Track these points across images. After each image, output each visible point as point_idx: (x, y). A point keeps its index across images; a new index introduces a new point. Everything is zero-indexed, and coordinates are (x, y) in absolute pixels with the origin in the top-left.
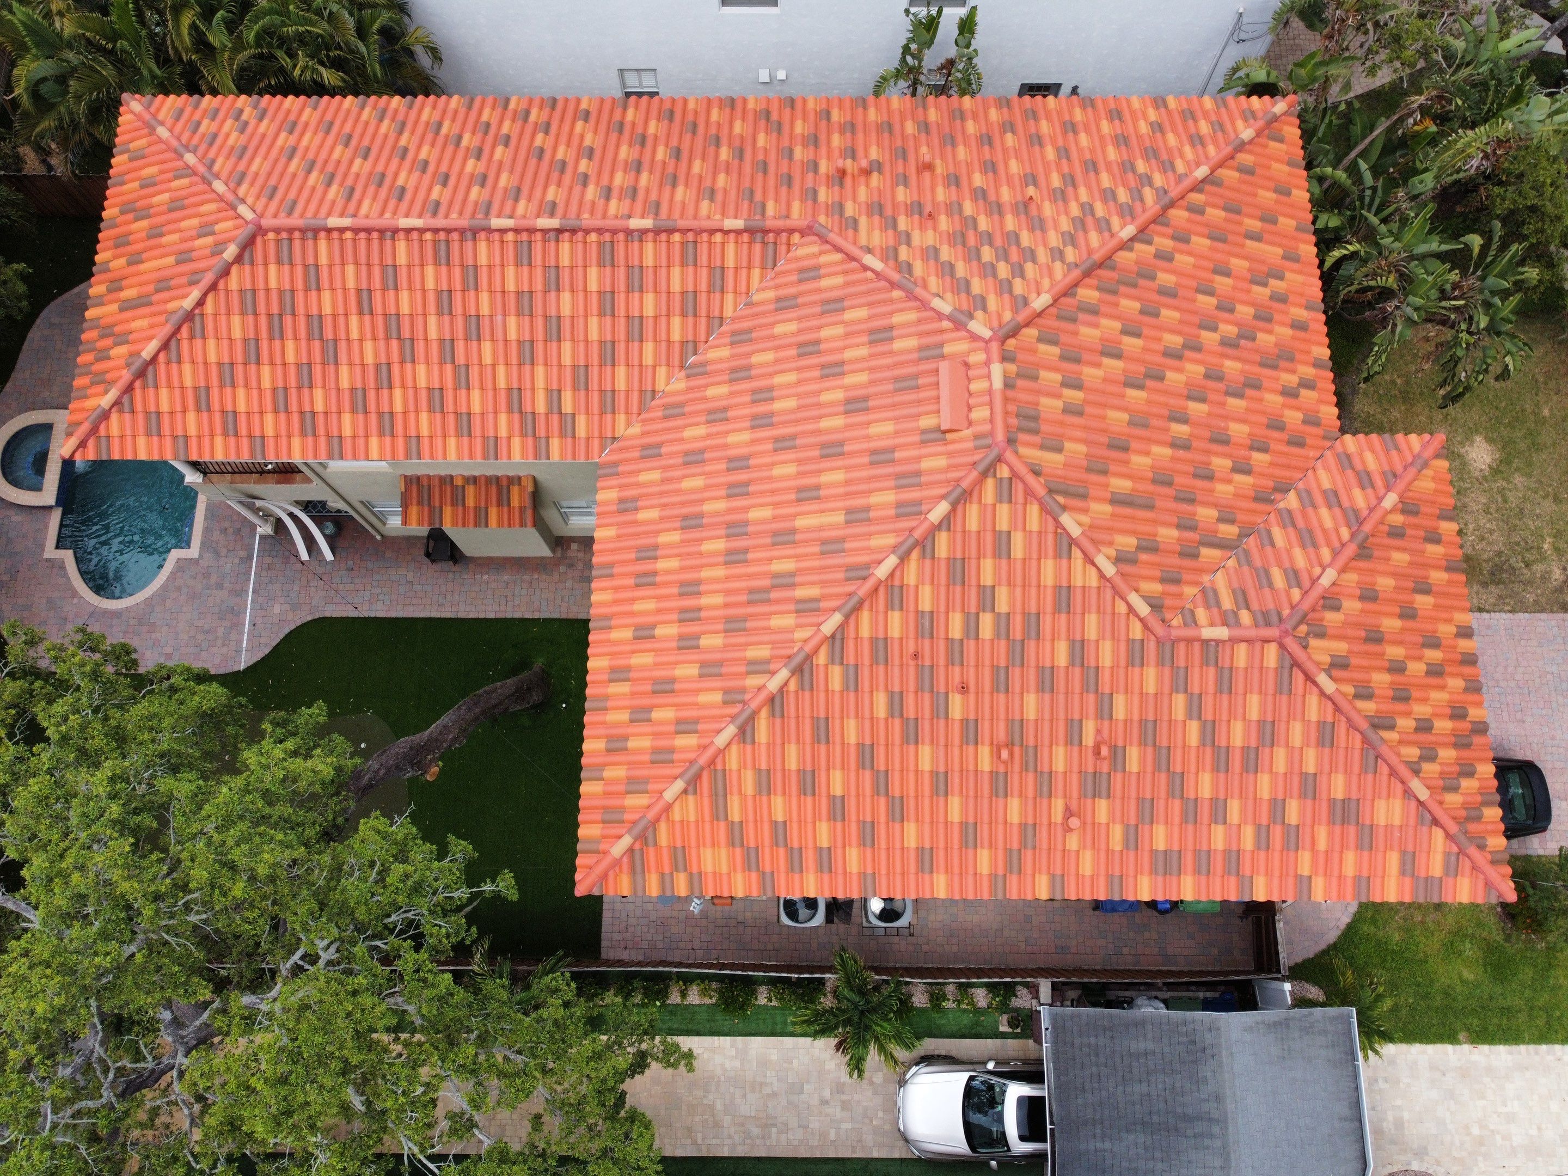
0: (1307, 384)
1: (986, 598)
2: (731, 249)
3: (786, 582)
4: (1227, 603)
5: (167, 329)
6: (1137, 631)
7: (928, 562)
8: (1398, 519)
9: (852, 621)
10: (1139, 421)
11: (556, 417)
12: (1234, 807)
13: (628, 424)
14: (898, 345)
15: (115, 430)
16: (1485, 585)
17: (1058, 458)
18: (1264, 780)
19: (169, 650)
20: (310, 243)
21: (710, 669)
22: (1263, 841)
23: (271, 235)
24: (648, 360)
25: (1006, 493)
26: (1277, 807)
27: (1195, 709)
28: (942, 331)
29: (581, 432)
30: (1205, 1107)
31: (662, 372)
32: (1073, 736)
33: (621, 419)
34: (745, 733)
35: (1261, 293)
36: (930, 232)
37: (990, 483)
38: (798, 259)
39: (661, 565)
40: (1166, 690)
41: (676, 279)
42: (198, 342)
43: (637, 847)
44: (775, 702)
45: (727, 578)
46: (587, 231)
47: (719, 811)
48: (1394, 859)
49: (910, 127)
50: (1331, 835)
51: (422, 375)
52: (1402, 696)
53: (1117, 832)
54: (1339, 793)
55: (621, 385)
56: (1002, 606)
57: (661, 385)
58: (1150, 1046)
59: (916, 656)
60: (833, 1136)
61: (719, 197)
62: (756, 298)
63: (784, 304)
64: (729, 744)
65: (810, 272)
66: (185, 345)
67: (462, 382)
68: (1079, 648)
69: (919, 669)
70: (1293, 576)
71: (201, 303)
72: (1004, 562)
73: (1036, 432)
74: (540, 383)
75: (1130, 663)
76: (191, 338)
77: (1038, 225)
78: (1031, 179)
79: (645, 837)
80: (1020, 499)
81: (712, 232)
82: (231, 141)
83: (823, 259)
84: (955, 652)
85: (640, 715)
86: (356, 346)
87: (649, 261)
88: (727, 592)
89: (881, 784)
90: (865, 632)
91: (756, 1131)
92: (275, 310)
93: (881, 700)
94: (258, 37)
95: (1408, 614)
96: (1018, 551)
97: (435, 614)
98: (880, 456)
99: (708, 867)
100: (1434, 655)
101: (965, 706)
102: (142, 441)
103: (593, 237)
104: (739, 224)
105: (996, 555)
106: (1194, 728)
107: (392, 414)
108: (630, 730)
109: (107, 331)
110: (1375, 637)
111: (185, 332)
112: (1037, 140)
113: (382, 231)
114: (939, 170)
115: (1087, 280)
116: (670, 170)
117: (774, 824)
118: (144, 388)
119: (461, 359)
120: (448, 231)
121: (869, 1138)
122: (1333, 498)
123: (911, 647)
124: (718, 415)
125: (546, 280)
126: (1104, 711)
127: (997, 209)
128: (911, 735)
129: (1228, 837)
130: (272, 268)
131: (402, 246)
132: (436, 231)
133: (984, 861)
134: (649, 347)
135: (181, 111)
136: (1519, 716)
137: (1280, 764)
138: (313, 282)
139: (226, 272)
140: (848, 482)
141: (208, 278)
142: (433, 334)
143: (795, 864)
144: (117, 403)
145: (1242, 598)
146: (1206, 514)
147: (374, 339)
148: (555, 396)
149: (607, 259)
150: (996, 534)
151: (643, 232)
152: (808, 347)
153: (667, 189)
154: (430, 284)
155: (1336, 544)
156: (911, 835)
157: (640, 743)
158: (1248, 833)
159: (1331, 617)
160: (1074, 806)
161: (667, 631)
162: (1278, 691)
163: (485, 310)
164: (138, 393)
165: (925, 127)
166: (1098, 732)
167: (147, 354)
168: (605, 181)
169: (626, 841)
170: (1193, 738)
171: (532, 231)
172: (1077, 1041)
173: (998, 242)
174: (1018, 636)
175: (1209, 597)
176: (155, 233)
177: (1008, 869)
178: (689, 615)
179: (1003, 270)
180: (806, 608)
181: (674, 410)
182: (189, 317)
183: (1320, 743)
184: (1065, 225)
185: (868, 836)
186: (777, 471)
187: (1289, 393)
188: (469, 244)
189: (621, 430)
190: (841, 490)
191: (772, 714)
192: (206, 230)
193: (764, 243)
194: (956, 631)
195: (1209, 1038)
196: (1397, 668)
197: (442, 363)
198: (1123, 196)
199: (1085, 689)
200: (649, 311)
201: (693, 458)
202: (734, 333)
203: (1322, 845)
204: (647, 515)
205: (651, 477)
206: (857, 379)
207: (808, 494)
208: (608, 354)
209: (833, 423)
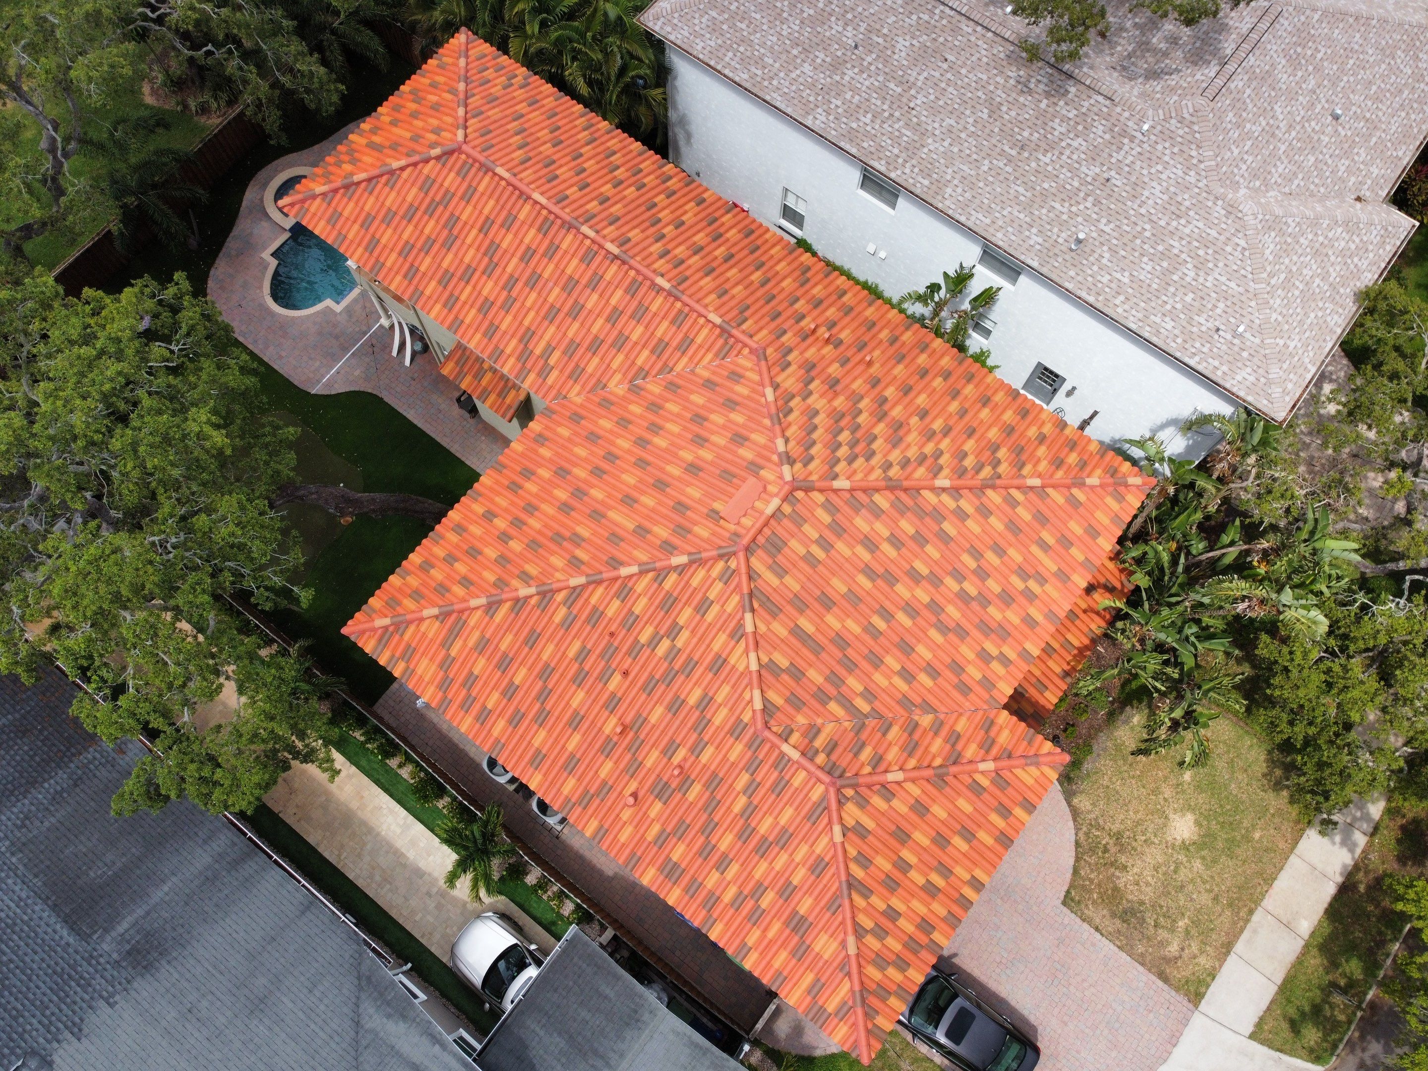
0: (1004, 660)
1: (674, 631)
2: (705, 332)
3: (577, 540)
4: (818, 743)
5: (376, 172)
6: (747, 717)
7: (656, 585)
8: (985, 782)
9: (591, 588)
10: (854, 598)
11: (542, 362)
12: (734, 868)
13: (579, 394)
14: (742, 452)
15: (313, 209)
16: (1113, 915)
17: (775, 581)
18: (763, 866)
19: (284, 354)
20: (481, 174)
21: (503, 560)
22: (738, 902)
23: (463, 157)
24: (615, 365)
25: (727, 576)
26: (759, 889)
27: (750, 790)
28: (769, 460)
29: (550, 381)
30: (611, 1055)
31: (618, 377)
32: (669, 751)
33: (577, 388)
34: (491, 608)
35: (1018, 583)
36: (825, 401)
37: (721, 564)
38: (737, 365)
39: (529, 486)
40: (741, 765)
41: (662, 329)
42: (387, 189)
43: (391, 629)
44: (519, 603)
45: (553, 518)
46: (631, 268)
47: (447, 643)
48: (809, 978)
49: (884, 334)
50: (781, 932)
51: (488, 288)
52: (891, 885)
53: (656, 829)
54: (802, 910)
55: (590, 369)
56: (679, 643)
57: (611, 385)
58: (612, 995)
59: (612, 634)
60: (417, 918)
61: (725, 298)
62: (698, 370)
63: (709, 384)
64: (477, 608)
65: (736, 376)
66: (380, 186)
67: (507, 307)
68: (706, 701)
69: (609, 645)
70: (877, 760)
71: (402, 169)
72: (698, 617)
73: (773, 556)
74: (547, 337)
75: (731, 732)
76: (386, 184)
77: (895, 441)
78: (923, 414)
79: (399, 627)
80: (732, 587)
81: (700, 315)
82: (493, 90)
83: (749, 374)
84: (635, 650)
85: (450, 559)
86: (465, 247)
87: (654, 308)
88: (546, 526)
89: (544, 695)
90: (593, 600)
91: (378, 878)
92: (437, 199)
93: (576, 646)
94: (558, 39)
95: (941, 841)
96: (710, 617)
97: (438, 439)
98: (681, 507)
99: (419, 671)
100: (938, 881)
101: (619, 686)
102: (322, 223)
103: (632, 273)
104: (718, 321)
105: (697, 609)
106: (742, 800)
107: (458, 299)
108: (439, 564)
109: (351, 152)
110: (902, 836)
111: (385, 178)
112: (955, 394)
113: (522, 193)
114: (872, 370)
115: (887, 493)
116: (714, 264)
117: (471, 673)
118: (344, 195)
119: (514, 294)
120: (557, 217)
121: (437, 936)
122: (954, 738)
123: (613, 629)
124: (624, 422)
125: (590, 281)
126: (696, 749)
127: (881, 416)
128: (579, 680)
129: (718, 884)
130: (452, 175)
131: (527, 207)
132: (550, 212)
133: (569, 785)
134: (620, 357)
135: (485, 56)
136: (1066, 1018)
137: (779, 865)
138: (468, 196)
139: (427, 161)
140: (653, 510)
141: (416, 158)
142: (509, 269)
143: (466, 705)
144: (324, 194)
145: (831, 747)
146: (854, 683)
147: (478, 250)
148: (549, 350)
149: (632, 290)
150: (705, 598)
151: (662, 289)
152: (699, 419)
153: (701, 274)
154: (527, 240)
155: (925, 764)
156: (540, 738)
157: (437, 574)
158: (732, 891)
159: (877, 801)
160: (641, 794)
161: (500, 523)
162: (808, 817)
163: (546, 275)
164: (339, 196)
165: (894, 340)
166: (685, 759)
167: (356, 178)
168: (669, 247)
169: (387, 621)
170: (737, 808)
171: (601, 247)
172: (576, 959)
173: (858, 434)
174: (676, 668)
175: (813, 731)
176: (414, 115)
177: (579, 802)
178: (517, 523)
179: (843, 452)
180: (575, 564)
181: (606, 403)
182: (392, 172)
183: (812, 869)
184: (912, 453)
185: (515, 720)
186: (625, 477)
187: (984, 657)
188: (564, 231)
189: (572, 395)
190: (646, 511)
191: (512, 609)
192: (437, 131)
193: (726, 343)
194: (643, 639)
195: (646, 1017)
196: (903, 866)
197: (503, 288)
198: (969, 462)
199: (694, 728)
200: (634, 337)
201: (593, 438)
202: (671, 383)
203: (771, 934)
204: (545, 452)
205: (564, 432)
206: (706, 455)
207: (629, 501)
208: (595, 346)
209: (674, 470)
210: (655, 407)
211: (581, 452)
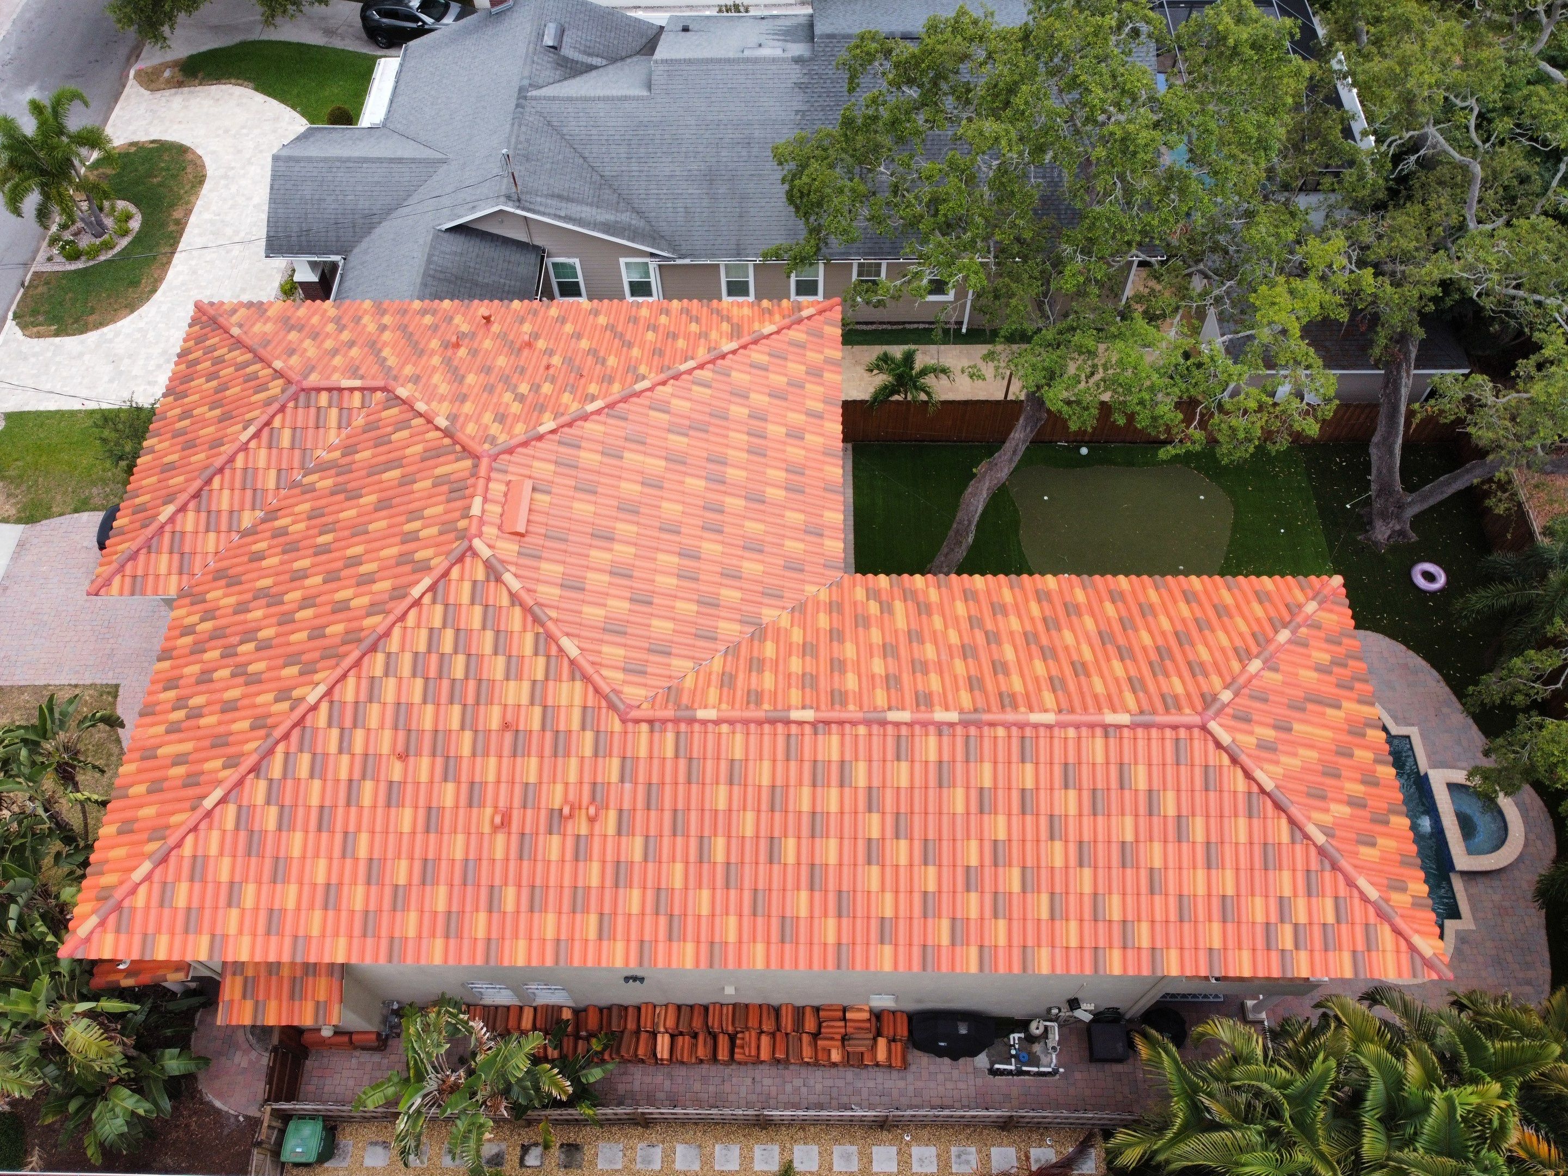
1: (520, 398)
2: (712, 698)
3: (676, 428)
11: (884, 599)
12: (370, 329)
13: (816, 593)
14: (558, 569)
15: (1298, 592)
17: (440, 471)
18: (344, 337)
21: (741, 393)
24: (797, 632)
29: (860, 592)
31: (784, 624)
33: (823, 597)
38: (644, 686)
39: (783, 475)
40: (398, 366)
41: (768, 681)
42: (1239, 644)
45: (724, 446)
49: (510, 899)
50: (308, 321)
51: (1014, 624)
53: (456, 321)
54: (293, 333)
55: (823, 617)
56: (509, 394)
57: (786, 614)
59: (581, 378)
62: (690, 664)
63: (661, 649)
65: (634, 670)
66: (1251, 641)
67: (975, 620)
69: (579, 373)
70: (273, 441)
72: (501, 411)
73: (453, 483)
74: (900, 619)
75: (421, 375)
76: (1246, 646)
77: (400, 714)
78: (393, 796)
82: (1287, 879)
83: (621, 676)
84: (551, 378)
85: (796, 383)
86: (1083, 642)
87: (795, 691)
88: (724, 436)
89: (619, 336)
92: (1169, 664)
93: (611, 363)
95: (190, 445)
96: (489, 416)
98: (587, 488)
101: (549, 361)
102: (1270, 587)
105: (506, 414)
106: (385, 354)
109: (1345, 684)
110: (223, 418)
111: (1254, 649)
112: (371, 872)
114: (488, 815)
117: (698, 322)
118: (1280, 616)
119: (978, 633)
122: (212, 522)
123: (583, 380)
125: (900, 681)
126: (448, 360)
127: (438, 740)
128: (592, 351)
129: (380, 320)
130: (1180, 690)
131: (1049, 703)
133: (553, 314)
135: (1369, 954)
137: (329, 343)
138: (1137, 683)
145: (320, 420)
147: (1066, 646)
148: (886, 611)
149: (839, 698)
153: (780, 782)
154: (1016, 679)
156: (601, 320)
164: (1285, 613)
165: (492, 901)
166: (455, 353)
170: (388, 350)
173: (445, 685)
174: (501, 384)
175: (344, 420)
176: (1331, 769)
177: (538, 309)
179: (448, 641)
181: (773, 593)
184: (374, 715)
185: (633, 319)
186: (679, 508)
187: (210, 614)
188: (980, 704)
190: (624, 475)
196: (216, 404)
197: (997, 632)
198: (304, 765)
199: (458, 367)
200: (796, 660)
201: (754, 547)
202: (714, 639)
204: (796, 518)
205: (794, 546)
206: (599, 556)
207: (653, 483)
208: (836, 635)
209: (625, 528)
210: (709, 604)
211: (754, 527)
